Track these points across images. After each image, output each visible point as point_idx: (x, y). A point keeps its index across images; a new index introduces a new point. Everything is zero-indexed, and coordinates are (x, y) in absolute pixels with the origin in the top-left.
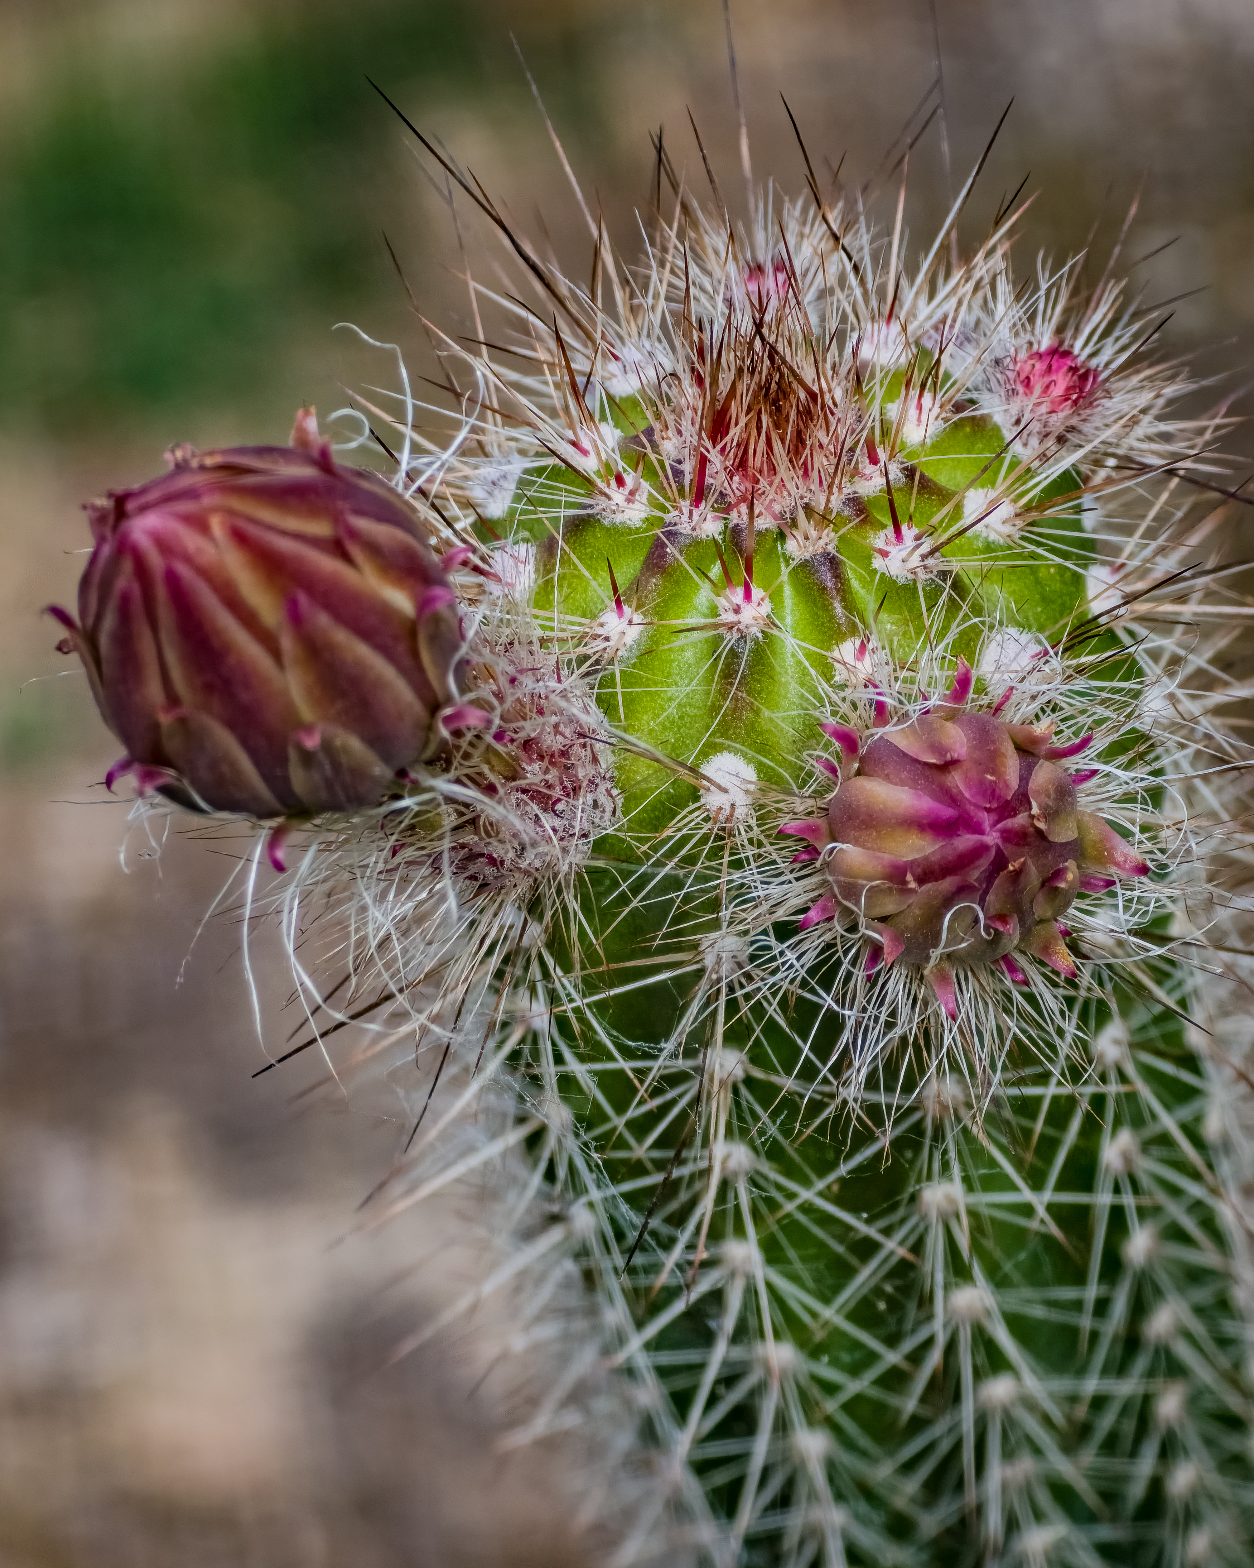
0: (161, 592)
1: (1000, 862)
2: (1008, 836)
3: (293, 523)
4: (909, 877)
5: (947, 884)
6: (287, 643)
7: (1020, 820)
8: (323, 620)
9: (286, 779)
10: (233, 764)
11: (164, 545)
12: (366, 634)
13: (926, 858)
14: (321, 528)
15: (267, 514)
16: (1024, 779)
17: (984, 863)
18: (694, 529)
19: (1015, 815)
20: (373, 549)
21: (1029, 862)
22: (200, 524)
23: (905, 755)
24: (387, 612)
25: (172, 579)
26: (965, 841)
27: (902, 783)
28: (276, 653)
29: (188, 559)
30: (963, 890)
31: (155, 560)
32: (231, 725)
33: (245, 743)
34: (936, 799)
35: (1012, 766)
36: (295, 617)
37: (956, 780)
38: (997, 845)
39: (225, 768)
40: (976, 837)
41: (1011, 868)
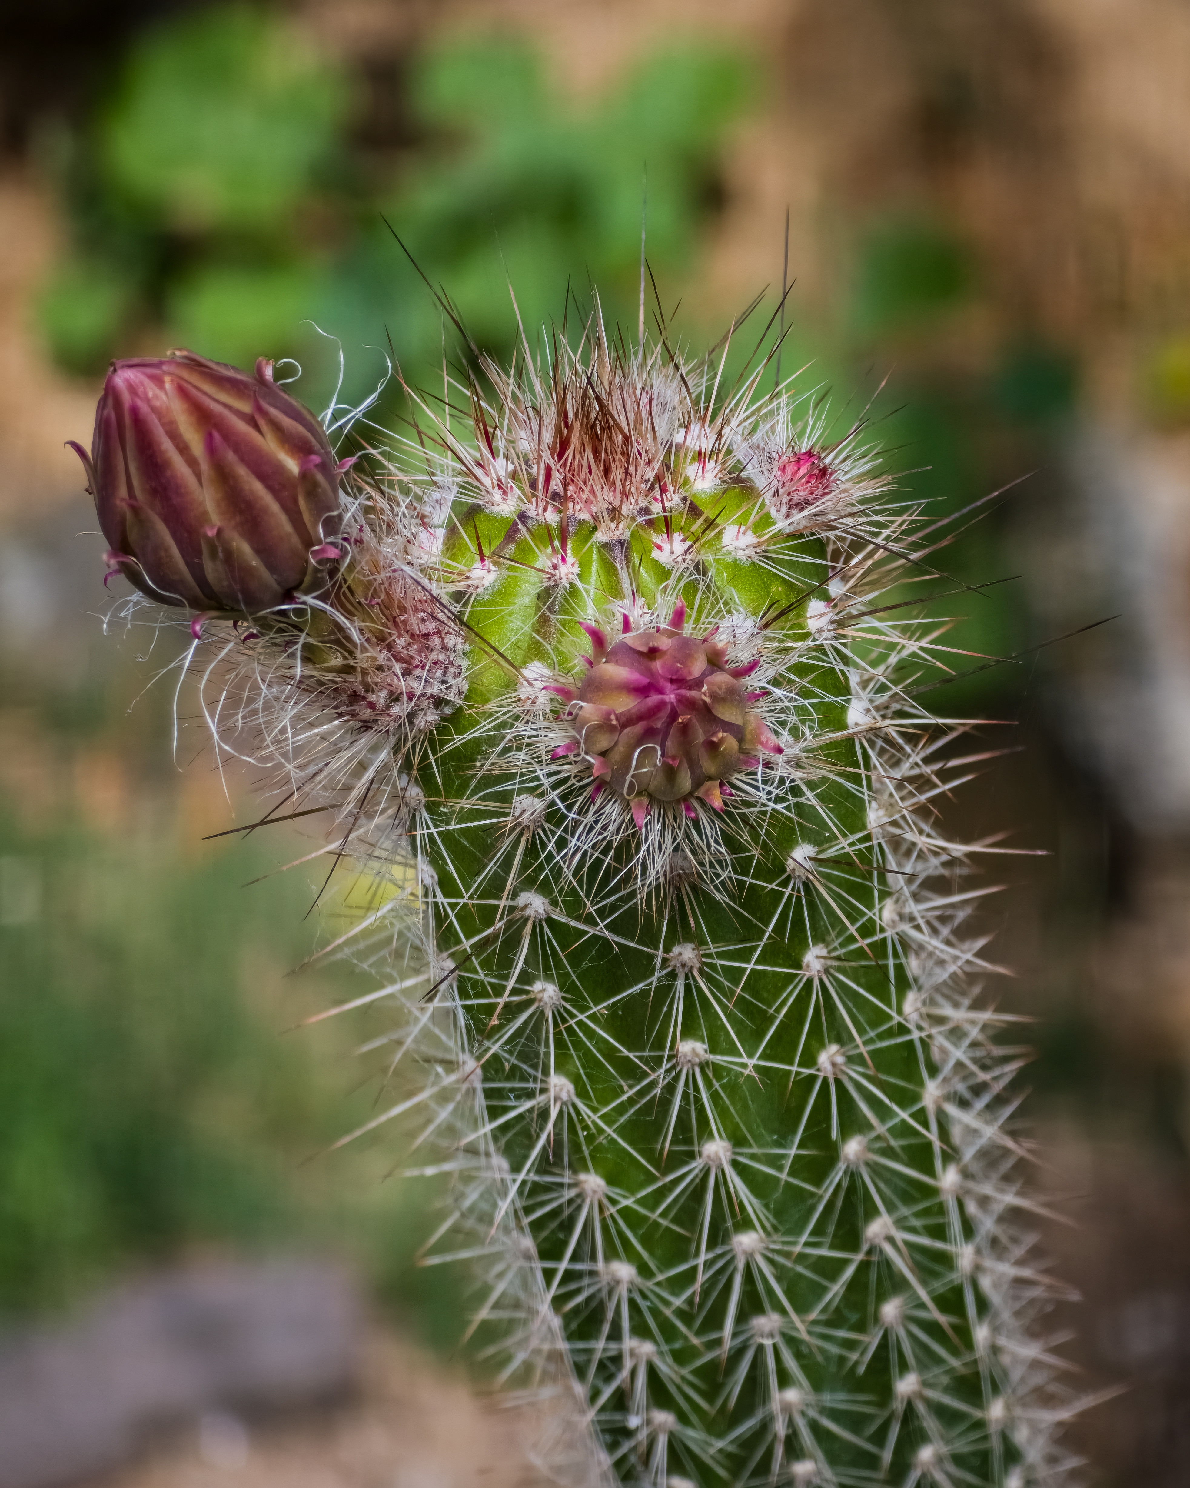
0: (128, 420)
1: (673, 716)
2: (681, 700)
3: (223, 397)
4: (613, 717)
5: (638, 728)
6: (205, 466)
7: (693, 693)
8: (231, 457)
9: (201, 567)
10: (167, 550)
11: (132, 389)
12: (262, 477)
13: (629, 711)
14: (246, 407)
15: (207, 387)
16: (704, 675)
17: (664, 715)
18: (537, 515)
19: (690, 689)
20: (277, 428)
21: (694, 721)
22: (158, 381)
23: (631, 649)
24: (280, 469)
25: (135, 411)
26: (654, 699)
27: (624, 665)
28: (198, 475)
29: (148, 401)
30: (649, 733)
31: (126, 398)
32: (166, 521)
33: (174, 534)
34: (642, 674)
35: (698, 666)
36: (211, 448)
37: (658, 665)
38: (672, 703)
39: (162, 554)
40: (660, 696)
41: (680, 720)
